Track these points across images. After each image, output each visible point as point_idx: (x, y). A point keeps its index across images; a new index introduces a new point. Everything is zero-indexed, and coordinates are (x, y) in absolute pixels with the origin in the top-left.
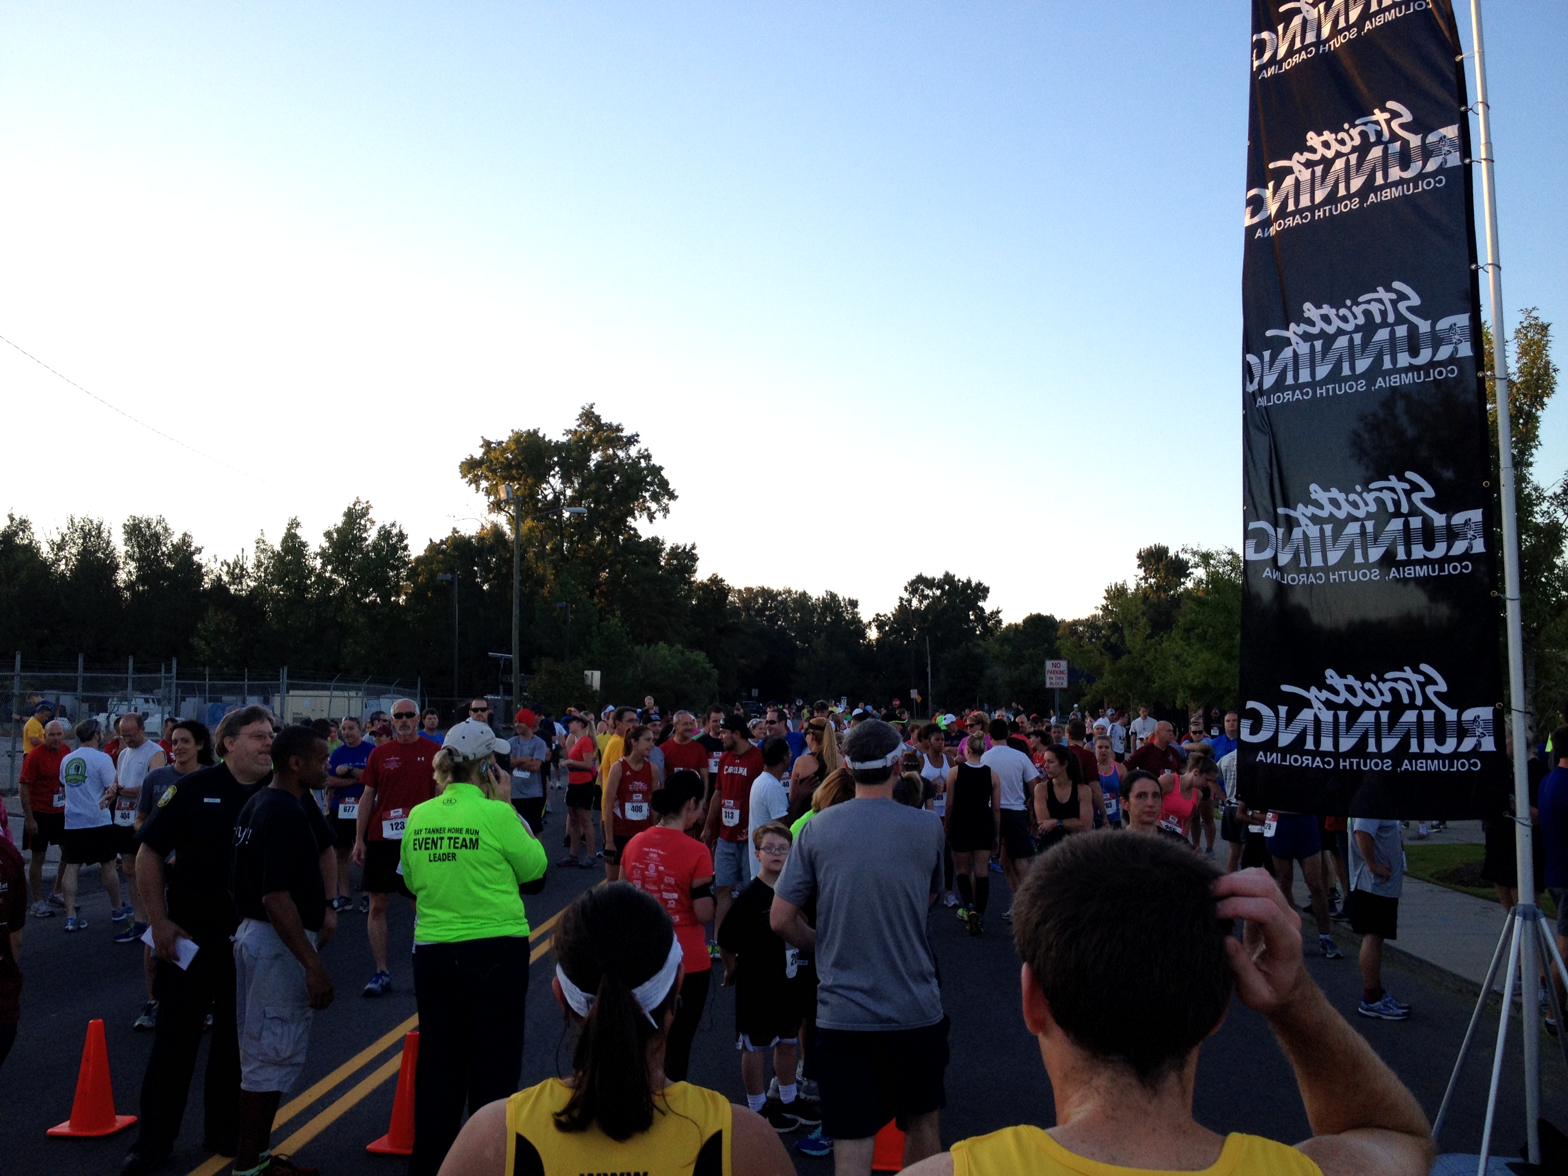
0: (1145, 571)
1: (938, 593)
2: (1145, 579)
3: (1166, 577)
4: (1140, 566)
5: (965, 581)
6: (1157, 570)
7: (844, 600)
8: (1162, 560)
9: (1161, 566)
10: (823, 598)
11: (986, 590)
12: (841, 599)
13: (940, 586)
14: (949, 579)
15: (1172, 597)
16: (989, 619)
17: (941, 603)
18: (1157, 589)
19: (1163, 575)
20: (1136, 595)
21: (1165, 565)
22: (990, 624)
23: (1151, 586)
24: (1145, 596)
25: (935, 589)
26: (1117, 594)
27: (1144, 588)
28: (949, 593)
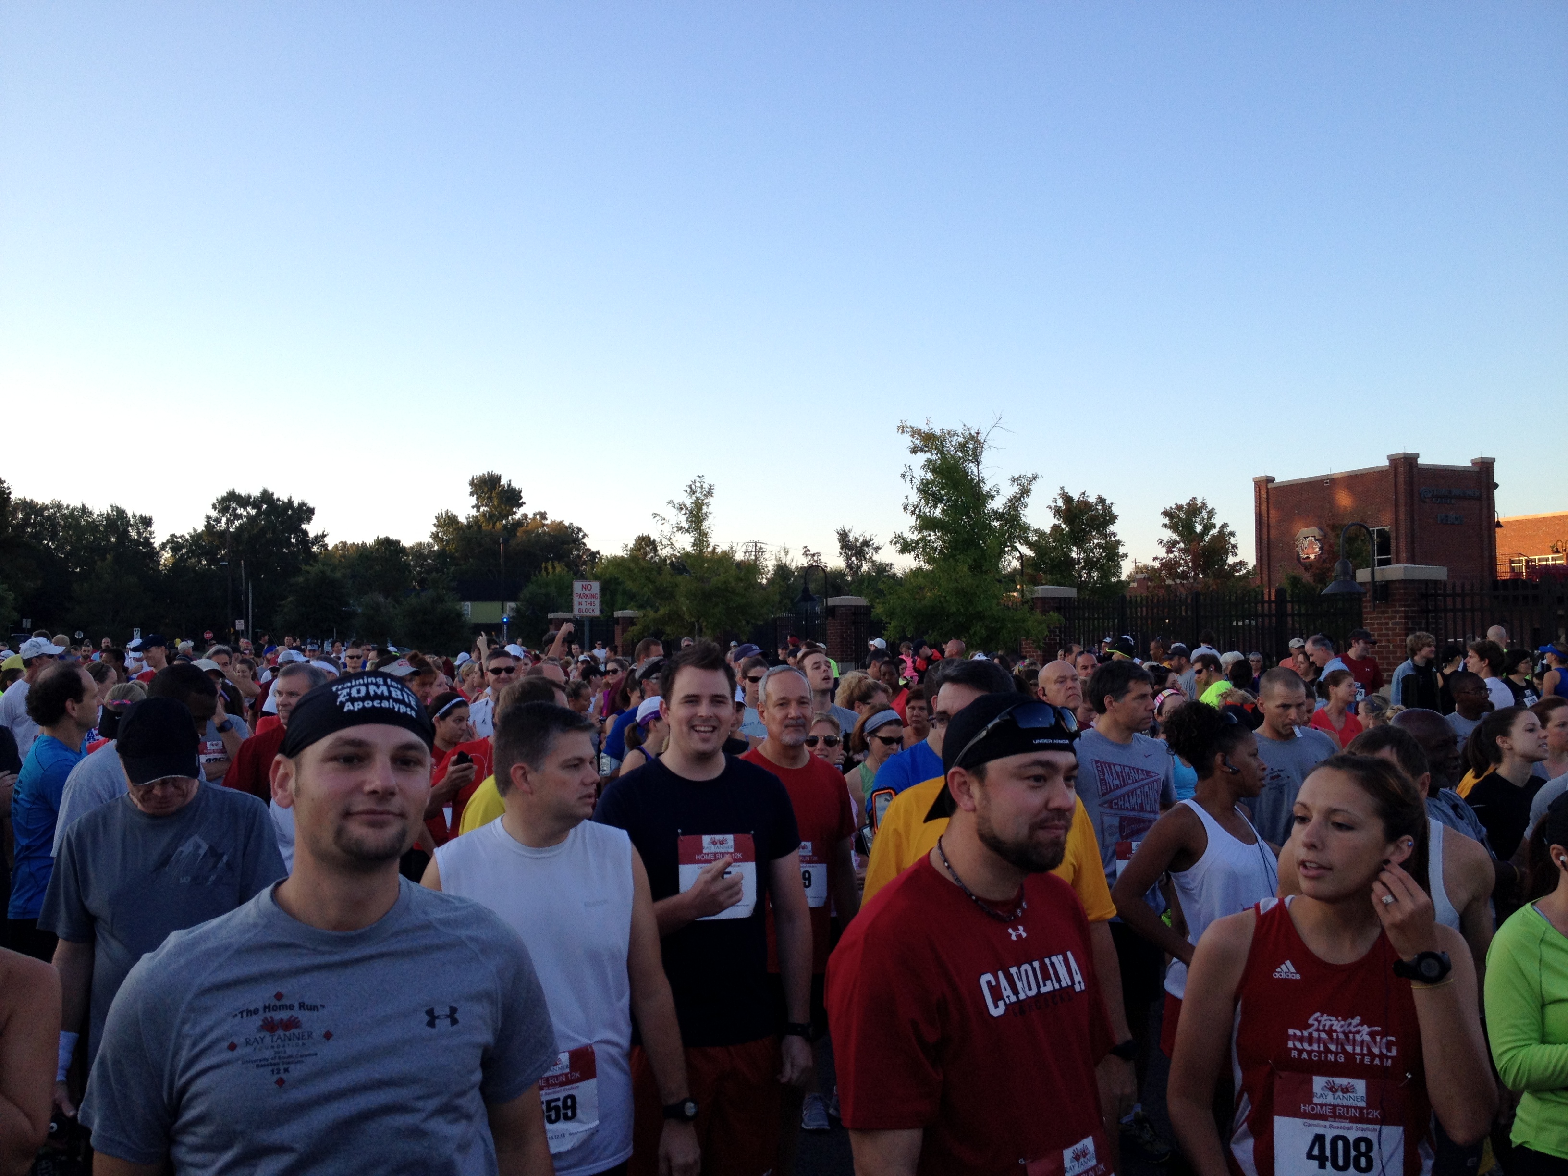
0: (477, 499)
1: (253, 512)
2: (477, 507)
3: (499, 505)
4: (472, 494)
5: (286, 500)
6: (490, 498)
7: (134, 516)
8: (495, 488)
9: (494, 495)
10: (108, 514)
11: (311, 511)
12: (130, 515)
13: (256, 504)
14: (266, 497)
15: (505, 526)
16: (313, 544)
17: (257, 524)
18: (490, 517)
19: (496, 503)
20: (469, 526)
21: (497, 494)
22: (315, 549)
23: (484, 514)
24: (480, 527)
25: (249, 509)
26: (448, 522)
27: (477, 517)
28: (267, 513)
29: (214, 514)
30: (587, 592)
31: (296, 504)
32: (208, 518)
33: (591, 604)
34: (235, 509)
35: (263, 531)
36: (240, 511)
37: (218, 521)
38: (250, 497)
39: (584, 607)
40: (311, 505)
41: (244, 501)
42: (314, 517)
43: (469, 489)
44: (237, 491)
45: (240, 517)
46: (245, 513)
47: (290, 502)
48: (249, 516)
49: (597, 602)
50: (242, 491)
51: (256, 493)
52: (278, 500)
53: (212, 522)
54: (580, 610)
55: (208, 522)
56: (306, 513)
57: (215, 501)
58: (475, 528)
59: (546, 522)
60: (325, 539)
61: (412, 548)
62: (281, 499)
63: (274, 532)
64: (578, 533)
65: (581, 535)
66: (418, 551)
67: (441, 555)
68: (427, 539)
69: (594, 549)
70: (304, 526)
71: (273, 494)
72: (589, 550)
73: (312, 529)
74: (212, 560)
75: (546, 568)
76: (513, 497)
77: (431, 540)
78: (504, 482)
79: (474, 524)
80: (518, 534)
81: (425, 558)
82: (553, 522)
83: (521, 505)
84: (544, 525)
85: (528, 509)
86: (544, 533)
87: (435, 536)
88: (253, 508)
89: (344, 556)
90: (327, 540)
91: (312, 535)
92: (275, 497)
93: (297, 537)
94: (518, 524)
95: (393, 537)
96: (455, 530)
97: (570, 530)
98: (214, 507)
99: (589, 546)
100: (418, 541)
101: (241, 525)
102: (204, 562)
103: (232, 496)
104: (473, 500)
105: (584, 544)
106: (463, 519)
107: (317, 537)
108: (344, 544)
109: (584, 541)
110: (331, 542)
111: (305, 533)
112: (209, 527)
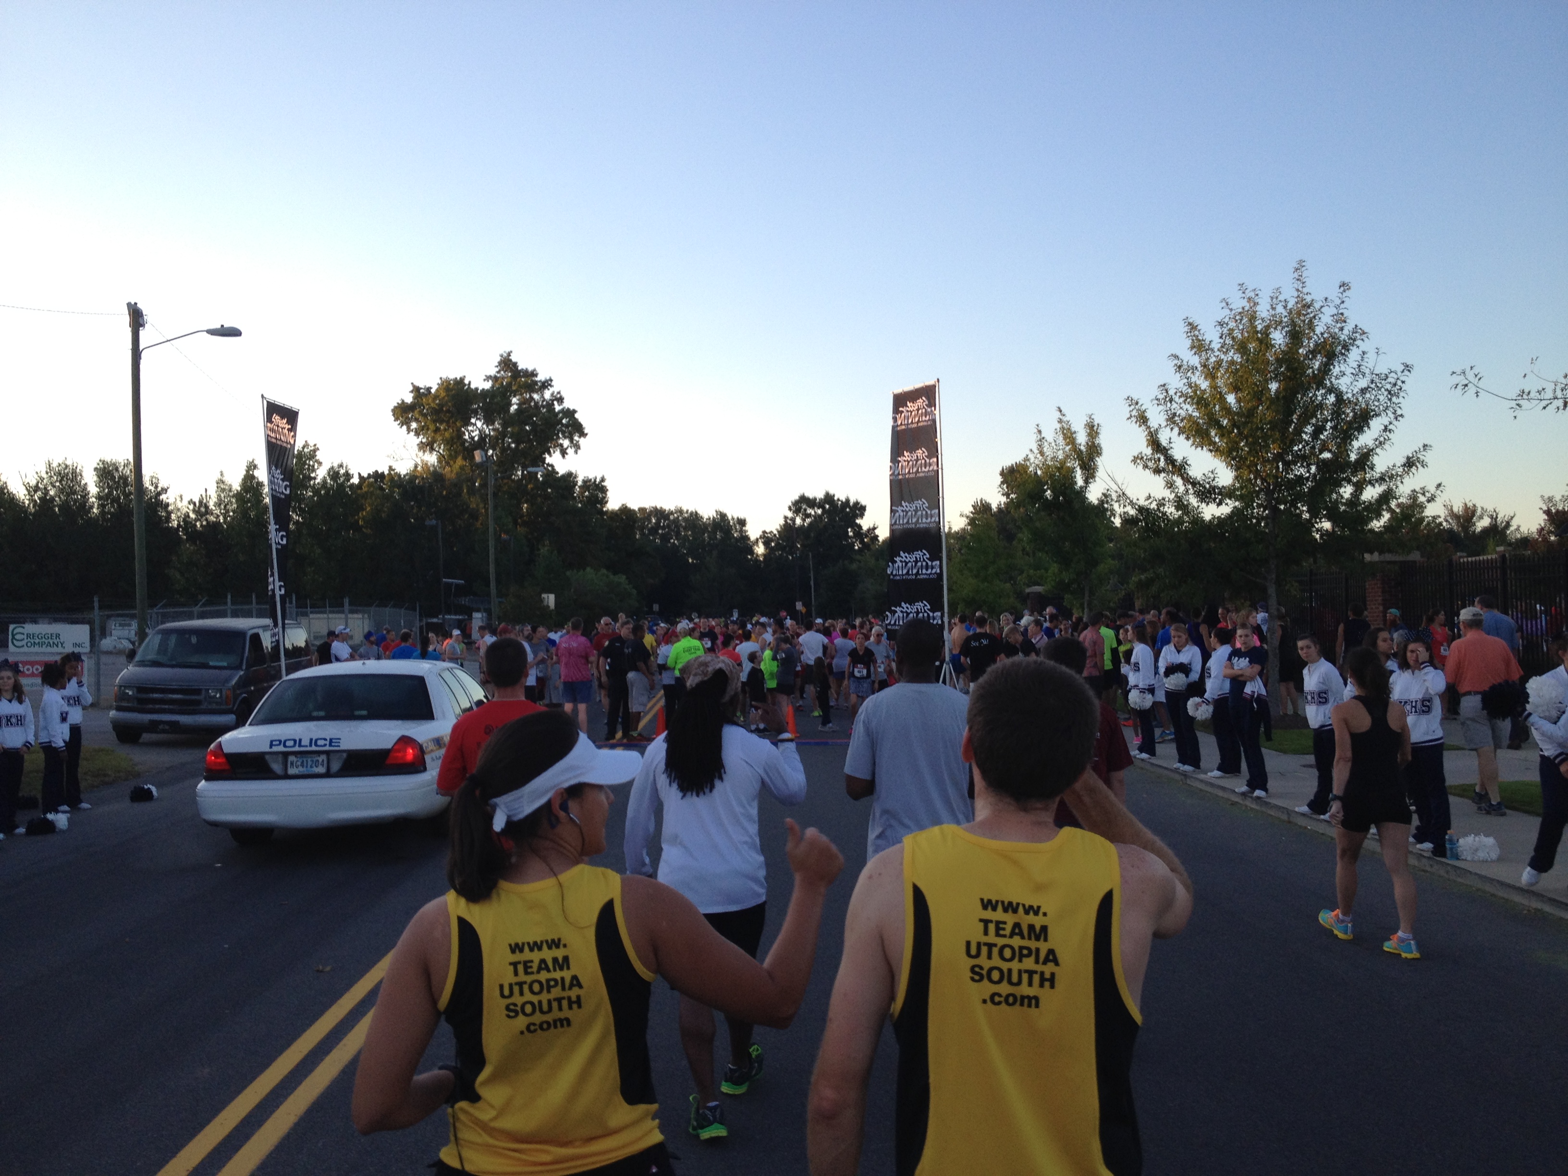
5: (844, 500)
7: (733, 519)
11: (861, 506)
13: (821, 505)
14: (829, 498)
16: (866, 535)
17: (822, 521)
22: (869, 538)
28: (829, 512)
29: (790, 515)
31: (853, 504)
32: (786, 518)
34: (805, 510)
35: (826, 527)
36: (809, 511)
37: (793, 520)
38: (815, 499)
40: (860, 501)
41: (811, 503)
42: (866, 513)
43: (998, 479)
45: (809, 516)
46: (813, 513)
47: (848, 501)
48: (816, 515)
50: (810, 495)
51: (820, 495)
52: (838, 500)
53: (788, 521)
57: (790, 504)
60: (875, 531)
62: (841, 499)
63: (834, 526)
70: (859, 522)
71: (834, 495)
73: (865, 524)
88: (819, 508)
90: (878, 531)
91: (867, 529)
93: (854, 531)
98: (790, 509)
101: (810, 523)
107: (871, 531)
111: (859, 527)
112: (787, 524)
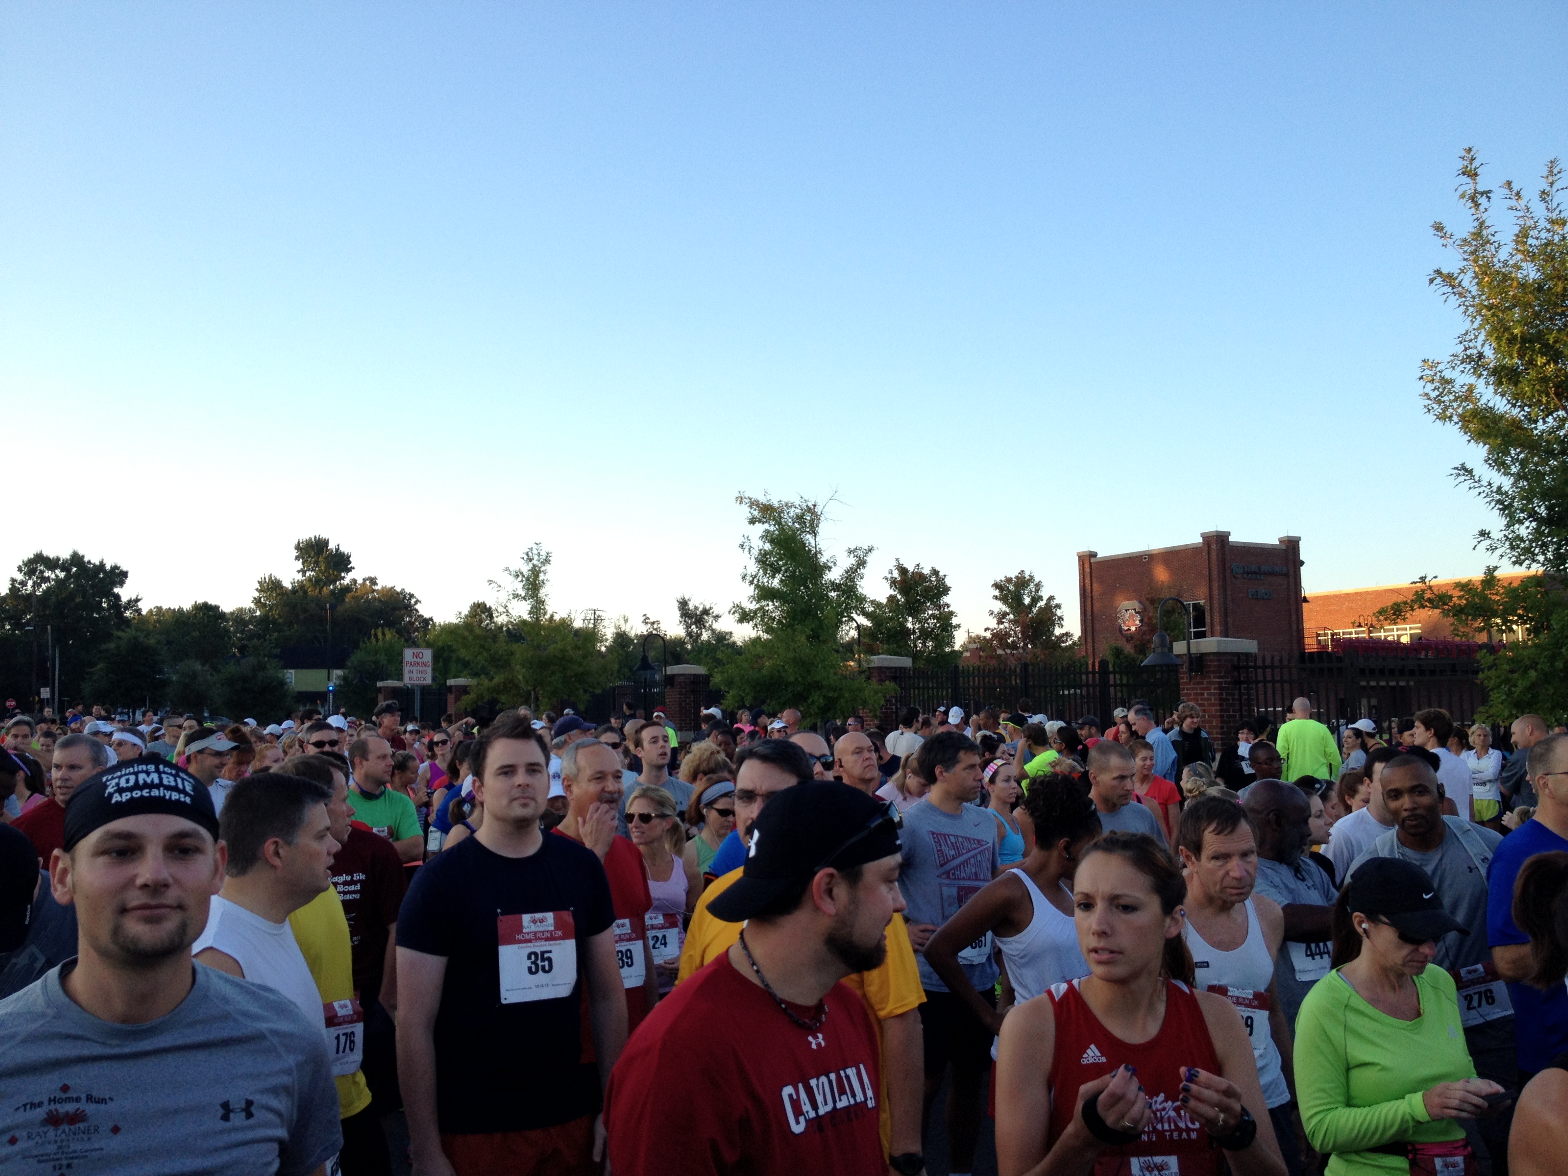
0: (303, 563)
1: (62, 575)
2: (303, 572)
3: (327, 570)
4: (297, 558)
5: (98, 563)
6: (317, 563)
8: (322, 552)
9: (321, 559)
11: (125, 575)
13: (65, 567)
14: (77, 559)
15: (332, 592)
16: (126, 609)
17: (66, 588)
18: (316, 582)
19: (323, 568)
20: (294, 591)
21: (326, 558)
22: (128, 614)
23: (310, 579)
24: (305, 592)
25: (57, 571)
26: (271, 587)
27: (302, 581)
28: (77, 576)
29: (20, 577)
30: (419, 660)
31: (108, 567)
32: (13, 581)
33: (422, 672)
34: (42, 572)
35: (72, 595)
36: (47, 574)
37: (23, 584)
38: (58, 559)
39: (414, 675)
40: (124, 568)
41: (53, 564)
42: (128, 581)
43: (295, 553)
44: (45, 554)
45: (47, 579)
46: (53, 576)
47: (102, 565)
48: (57, 580)
49: (429, 670)
50: (50, 553)
51: (65, 554)
52: (89, 562)
53: (17, 585)
54: (410, 679)
55: (13, 585)
56: (118, 576)
57: (21, 563)
58: (301, 593)
59: (376, 588)
60: (139, 604)
61: (232, 614)
62: (92, 562)
63: (83, 597)
64: (410, 599)
65: (413, 601)
66: (239, 617)
67: (264, 621)
68: (247, 603)
69: (427, 616)
70: (116, 590)
71: (83, 557)
72: (421, 616)
73: (125, 593)
74: (17, 625)
75: (376, 635)
76: (341, 562)
77: (253, 606)
78: (332, 546)
79: (299, 590)
80: (347, 600)
81: (246, 623)
82: (383, 588)
83: (349, 570)
84: (374, 591)
85: (357, 574)
86: (374, 598)
87: (257, 601)
88: (62, 571)
89: (158, 621)
90: (140, 605)
91: (124, 599)
92: (86, 559)
93: (109, 601)
94: (347, 589)
95: (212, 602)
96: (278, 595)
97: (401, 596)
98: (20, 569)
99: (421, 613)
100: (239, 606)
101: (48, 588)
102: (8, 627)
103: (40, 559)
104: (299, 565)
105: (417, 611)
106: (287, 584)
107: (130, 601)
108: (159, 609)
109: (417, 607)
110: (145, 607)
111: (118, 597)
112: (13, 589)
